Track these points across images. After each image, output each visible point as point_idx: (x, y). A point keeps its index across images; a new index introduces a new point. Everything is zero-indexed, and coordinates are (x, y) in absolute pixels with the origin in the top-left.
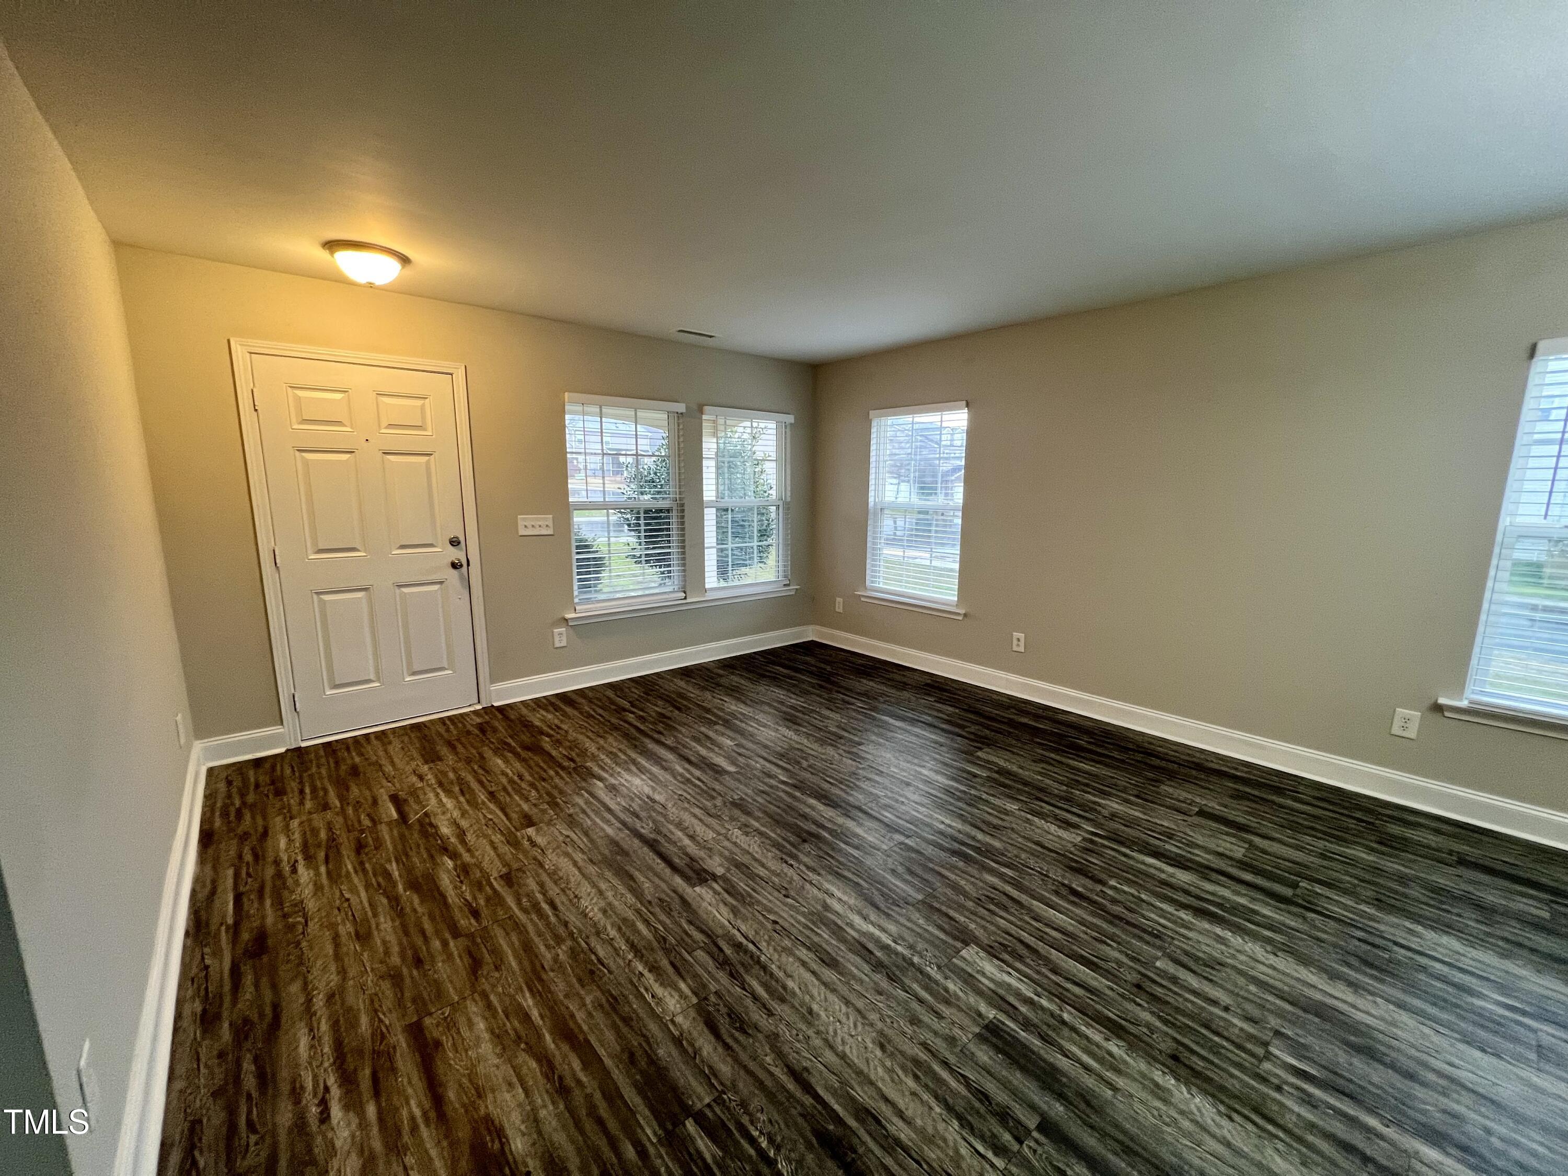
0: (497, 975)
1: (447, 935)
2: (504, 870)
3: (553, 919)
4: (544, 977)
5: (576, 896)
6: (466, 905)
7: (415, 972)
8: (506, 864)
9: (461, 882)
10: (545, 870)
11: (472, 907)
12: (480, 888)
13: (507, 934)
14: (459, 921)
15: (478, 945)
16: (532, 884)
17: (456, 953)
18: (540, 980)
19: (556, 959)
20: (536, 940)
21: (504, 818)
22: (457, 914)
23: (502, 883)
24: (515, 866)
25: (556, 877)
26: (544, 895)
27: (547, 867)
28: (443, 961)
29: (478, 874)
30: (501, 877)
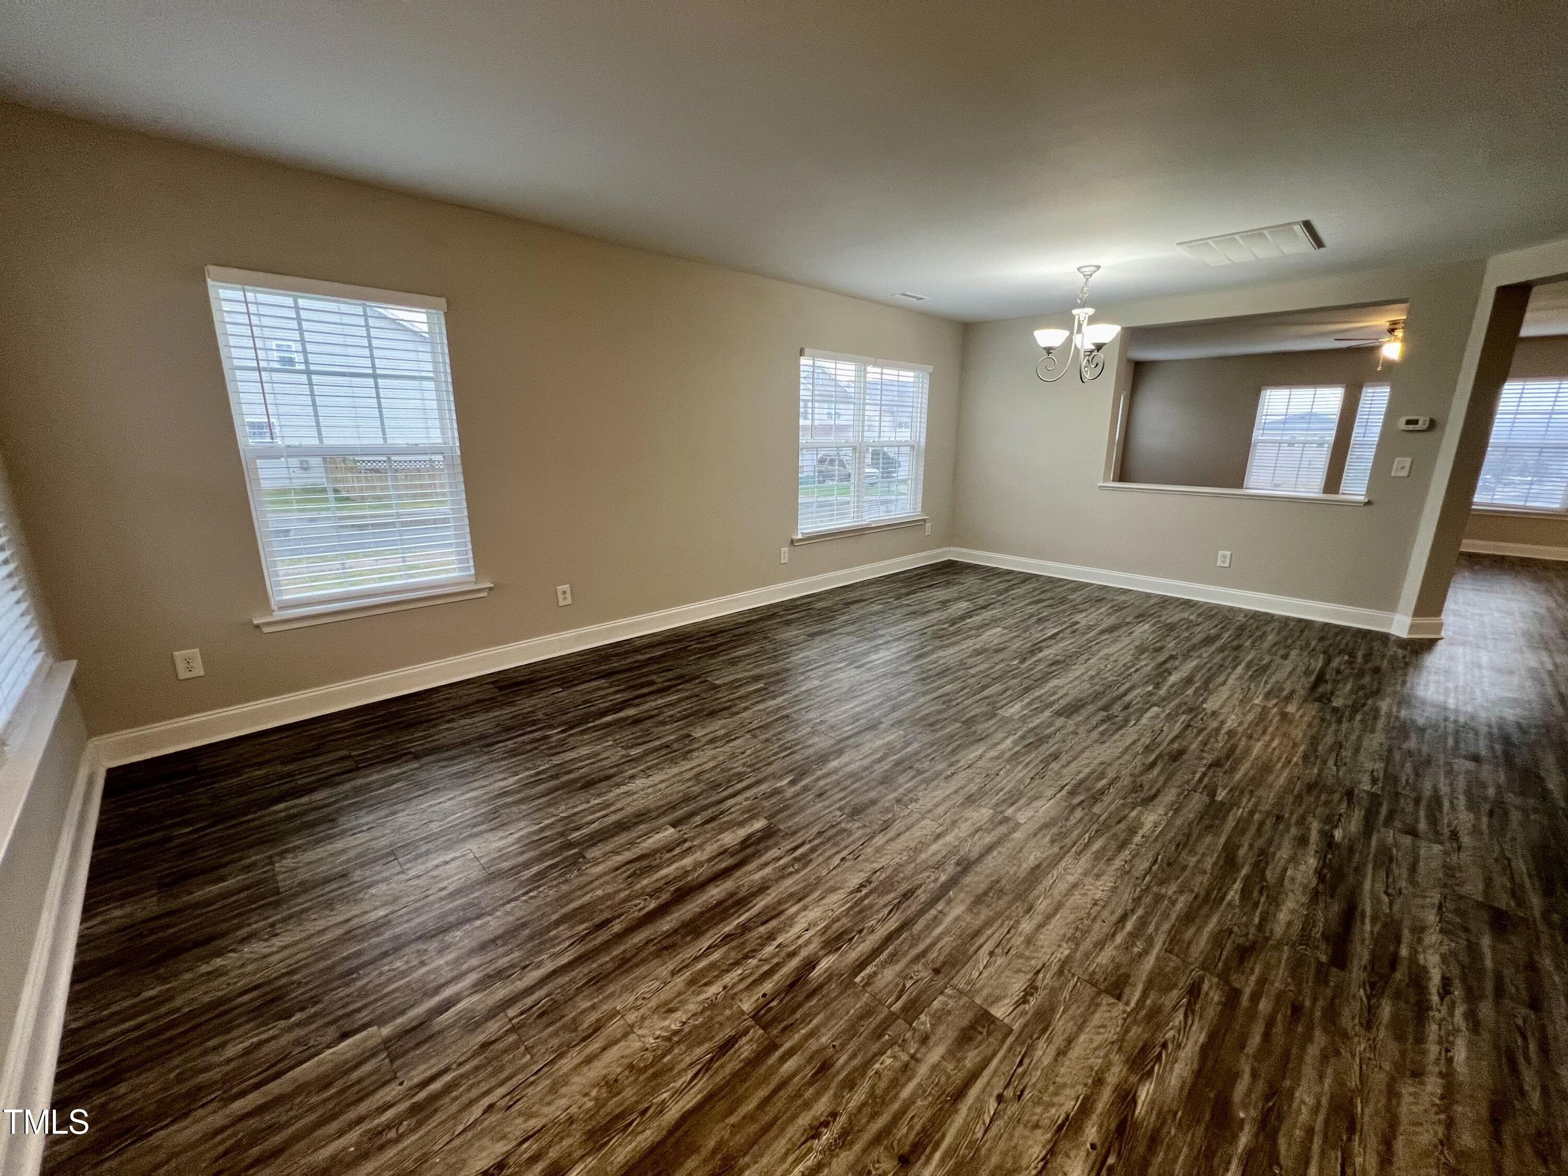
0: (1236, 929)
1: (1245, 1001)
2: (1106, 1000)
3: (1140, 912)
4: (1203, 893)
5: (1095, 904)
6: (1193, 1012)
7: (1307, 1003)
8: (1094, 1005)
9: (1164, 1046)
10: (1075, 951)
11: (1189, 1002)
12: (1156, 1011)
13: (1190, 943)
14: (1219, 1003)
15: (1226, 964)
16: (1105, 957)
17: (1253, 978)
18: (1208, 894)
19: (1181, 892)
20: (1174, 916)
21: (987, 1073)
22: (1211, 1012)
23: (1127, 991)
24: (1089, 991)
25: (1078, 934)
26: (1114, 935)
27: (1067, 952)
28: (1272, 984)
29: (1135, 1031)
30: (1119, 998)
